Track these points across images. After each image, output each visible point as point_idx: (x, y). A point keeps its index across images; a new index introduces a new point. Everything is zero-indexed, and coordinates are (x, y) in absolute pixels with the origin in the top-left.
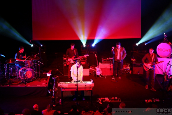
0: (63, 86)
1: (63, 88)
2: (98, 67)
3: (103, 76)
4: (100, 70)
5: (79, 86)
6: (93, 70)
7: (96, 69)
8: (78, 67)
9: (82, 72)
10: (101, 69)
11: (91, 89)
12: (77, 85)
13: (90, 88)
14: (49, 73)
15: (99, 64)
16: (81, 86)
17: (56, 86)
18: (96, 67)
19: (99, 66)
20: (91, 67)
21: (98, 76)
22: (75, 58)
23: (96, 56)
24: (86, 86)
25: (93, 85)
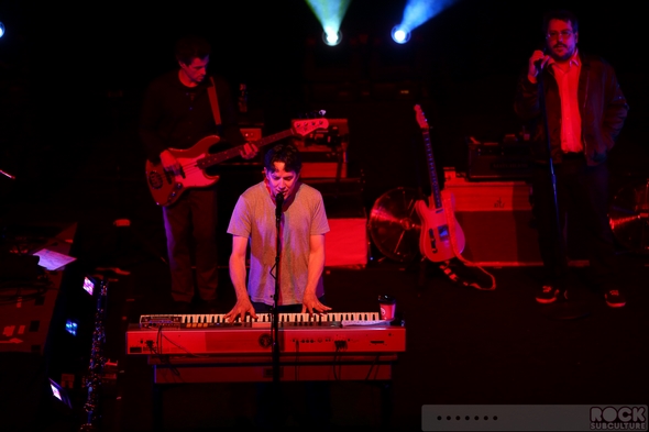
0: (167, 348)
1: (166, 361)
2: (438, 205)
3: (473, 274)
4: (451, 222)
5: (289, 348)
6: (399, 228)
7: (417, 219)
8: (282, 202)
9: (317, 239)
10: (459, 216)
11: (385, 373)
12: (275, 337)
13: (375, 359)
14: (55, 247)
15: (442, 180)
16: (304, 348)
17: (115, 345)
18: (420, 205)
19: (447, 197)
20: (385, 205)
21: (434, 267)
22: (214, 149)
23: (423, 122)
24: (341, 344)
25: (398, 343)
